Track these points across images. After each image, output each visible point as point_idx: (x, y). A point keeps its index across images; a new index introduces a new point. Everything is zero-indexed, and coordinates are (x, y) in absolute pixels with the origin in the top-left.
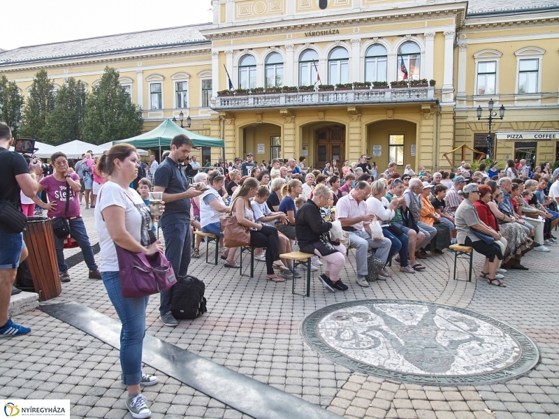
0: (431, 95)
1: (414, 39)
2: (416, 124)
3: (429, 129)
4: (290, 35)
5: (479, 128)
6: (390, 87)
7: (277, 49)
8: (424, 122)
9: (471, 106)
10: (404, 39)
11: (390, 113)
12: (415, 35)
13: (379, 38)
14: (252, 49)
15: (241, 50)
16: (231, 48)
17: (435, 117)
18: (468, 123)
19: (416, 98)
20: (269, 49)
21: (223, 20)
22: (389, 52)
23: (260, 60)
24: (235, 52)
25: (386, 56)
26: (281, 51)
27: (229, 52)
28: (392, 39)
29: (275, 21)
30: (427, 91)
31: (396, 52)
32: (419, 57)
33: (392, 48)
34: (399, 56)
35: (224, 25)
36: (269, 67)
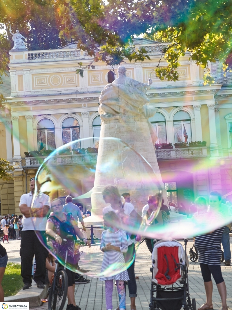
0: (204, 152)
1: (185, 109)
4: (85, 104)
6: (174, 147)
7: (74, 115)
9: (227, 157)
10: (177, 109)
12: (186, 106)
13: (159, 108)
14: (50, 115)
15: (40, 115)
16: (32, 113)
18: (226, 170)
19: (194, 155)
20: (67, 115)
21: (21, 89)
22: (167, 119)
23: (58, 124)
24: (35, 117)
25: (165, 122)
26: (77, 117)
27: (30, 117)
28: (168, 109)
29: (71, 92)
30: (201, 150)
31: (172, 119)
32: (189, 122)
33: (169, 116)
34: (174, 121)
35: (22, 93)
36: (65, 130)
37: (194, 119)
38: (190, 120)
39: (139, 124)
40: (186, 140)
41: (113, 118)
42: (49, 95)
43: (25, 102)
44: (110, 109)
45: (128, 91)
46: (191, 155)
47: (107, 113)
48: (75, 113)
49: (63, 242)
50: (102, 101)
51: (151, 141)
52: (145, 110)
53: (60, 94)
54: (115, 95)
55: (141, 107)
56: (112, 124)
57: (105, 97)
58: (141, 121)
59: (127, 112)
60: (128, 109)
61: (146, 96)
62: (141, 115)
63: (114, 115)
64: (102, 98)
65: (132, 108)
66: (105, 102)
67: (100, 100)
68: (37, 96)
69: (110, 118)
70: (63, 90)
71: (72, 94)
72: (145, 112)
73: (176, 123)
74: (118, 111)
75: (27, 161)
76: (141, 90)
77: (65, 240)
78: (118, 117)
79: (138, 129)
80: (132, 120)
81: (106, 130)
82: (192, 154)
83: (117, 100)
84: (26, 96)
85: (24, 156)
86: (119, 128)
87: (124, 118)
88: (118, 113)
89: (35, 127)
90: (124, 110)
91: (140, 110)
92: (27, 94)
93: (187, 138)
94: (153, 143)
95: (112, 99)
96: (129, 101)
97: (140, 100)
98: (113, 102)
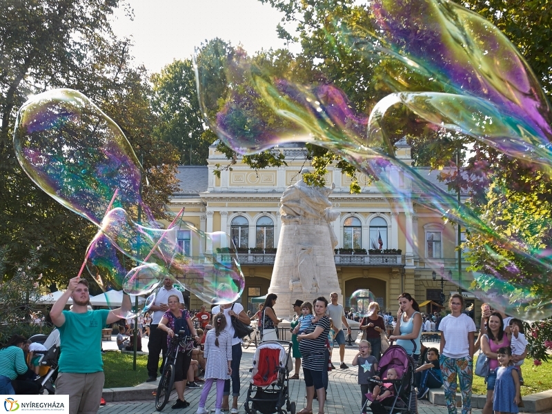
0: (399, 261)
1: (382, 215)
2: (385, 282)
3: (397, 287)
5: (430, 285)
6: (368, 253)
7: (269, 214)
8: (393, 281)
9: (423, 267)
10: (374, 215)
11: (366, 272)
12: (383, 213)
13: (356, 213)
14: (245, 212)
15: (235, 212)
16: (226, 210)
17: (400, 277)
18: (422, 280)
19: (388, 263)
20: (262, 214)
21: (218, 185)
22: (363, 224)
23: (252, 222)
24: (230, 213)
25: (361, 227)
26: (272, 216)
27: (224, 213)
28: (365, 214)
29: (268, 190)
30: (396, 258)
31: (368, 225)
32: (385, 229)
33: (366, 222)
34: (370, 227)
35: (219, 189)
36: (259, 229)
37: (391, 226)
38: (386, 227)
39: (318, 227)
40: (381, 247)
41: (294, 219)
42: (245, 192)
43: (221, 198)
44: (291, 211)
45: (309, 194)
46: (385, 263)
47: (288, 215)
48: (270, 212)
49: (175, 337)
50: (283, 202)
51: (331, 246)
52: (326, 213)
53: (257, 193)
54: (297, 197)
55: (322, 210)
56: (292, 226)
57: (287, 197)
58: (321, 225)
59: (308, 214)
60: (308, 212)
61: (327, 200)
62: (321, 219)
63: (294, 217)
64: (283, 200)
65: (313, 211)
66: (286, 203)
67: (281, 200)
68: (234, 192)
69: (290, 220)
70: (260, 188)
71: (268, 193)
72: (327, 216)
73: (371, 229)
74: (298, 213)
75: (218, 257)
76: (323, 194)
77: (177, 335)
78: (298, 219)
79: (317, 233)
80: (312, 223)
81: (285, 231)
82: (386, 261)
83: (298, 202)
84: (222, 192)
85: (216, 251)
86: (298, 230)
87: (304, 221)
88: (299, 215)
89: (229, 224)
90: (305, 213)
91: (321, 213)
92: (223, 190)
93: (381, 245)
94: (333, 247)
95: (293, 201)
96: (310, 204)
97: (321, 203)
98: (295, 204)
